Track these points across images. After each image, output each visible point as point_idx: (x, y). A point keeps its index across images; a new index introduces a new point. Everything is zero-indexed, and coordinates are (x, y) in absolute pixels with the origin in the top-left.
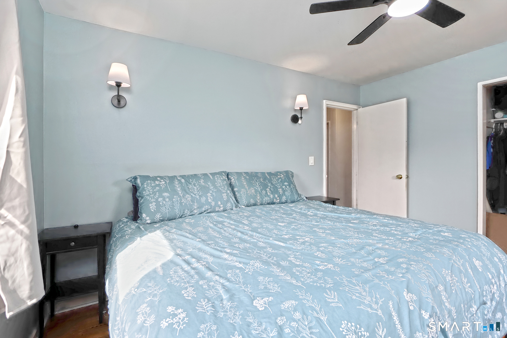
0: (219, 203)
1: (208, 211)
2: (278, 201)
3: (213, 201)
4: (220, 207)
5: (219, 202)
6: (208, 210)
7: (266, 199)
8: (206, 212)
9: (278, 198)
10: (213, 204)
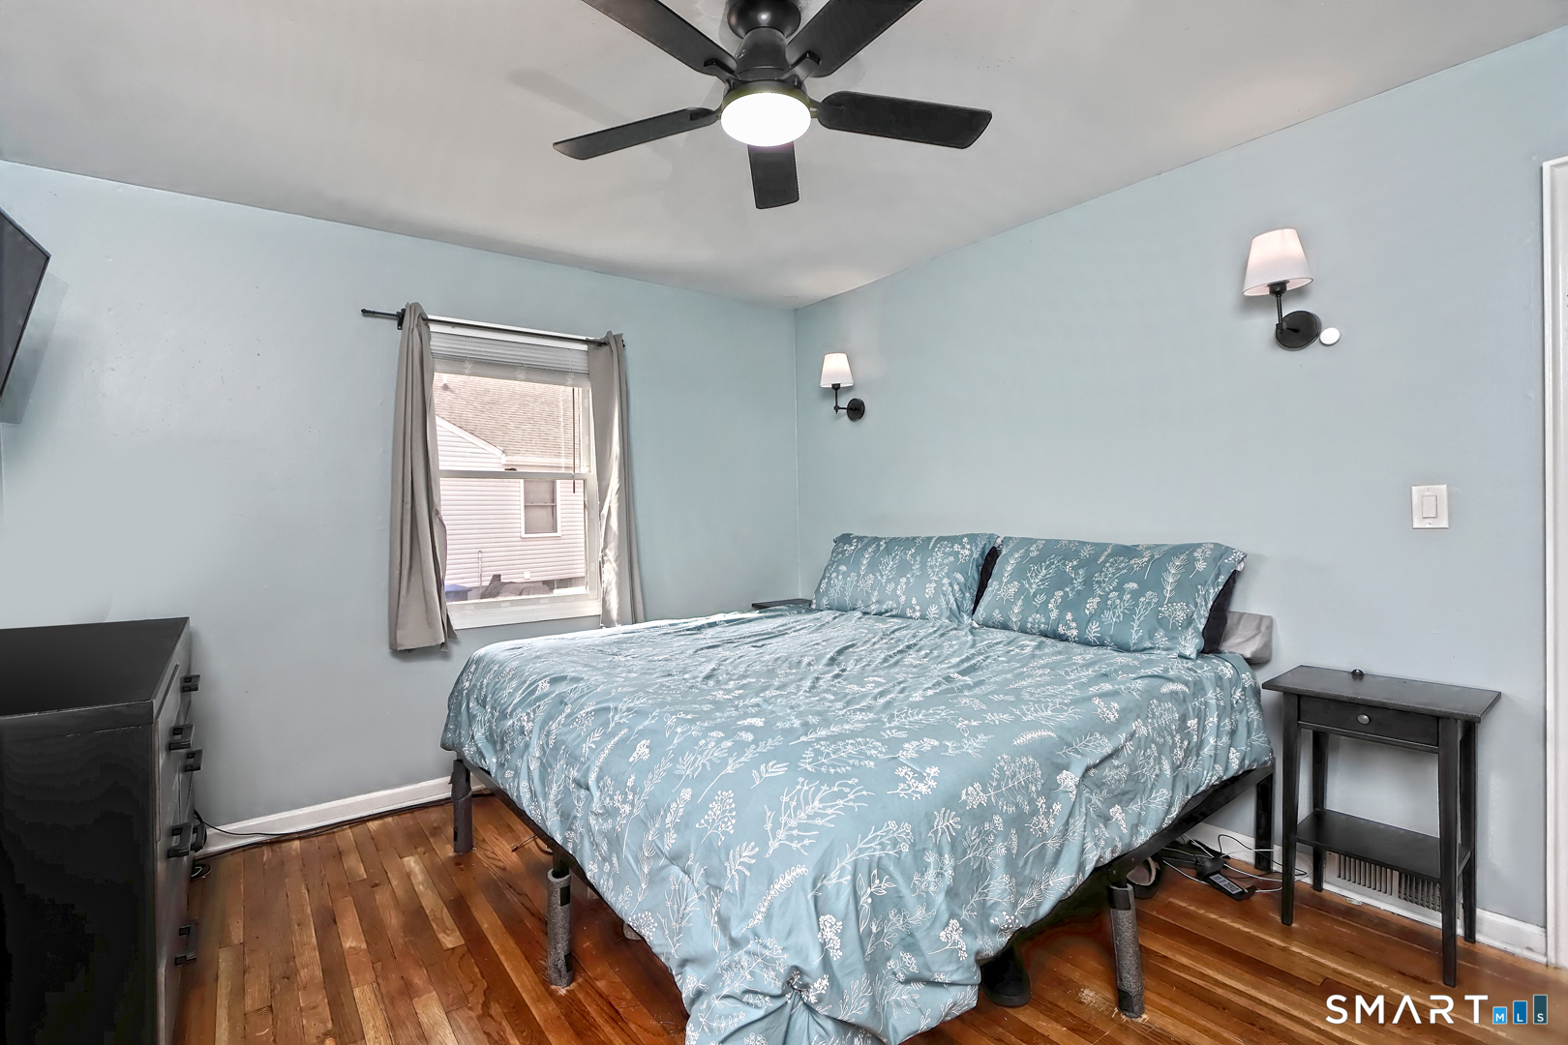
0: (914, 601)
1: (893, 613)
2: (1075, 632)
3: (904, 594)
4: (914, 612)
5: (914, 599)
6: (892, 610)
7: (1036, 619)
8: (889, 614)
9: (1074, 625)
10: (903, 599)
